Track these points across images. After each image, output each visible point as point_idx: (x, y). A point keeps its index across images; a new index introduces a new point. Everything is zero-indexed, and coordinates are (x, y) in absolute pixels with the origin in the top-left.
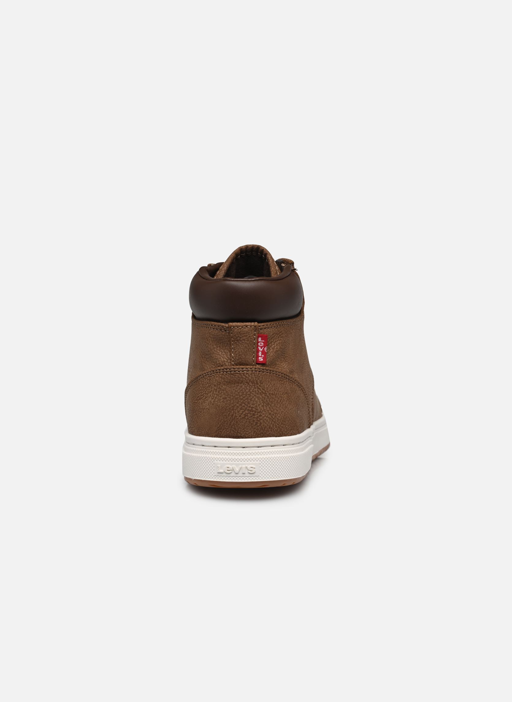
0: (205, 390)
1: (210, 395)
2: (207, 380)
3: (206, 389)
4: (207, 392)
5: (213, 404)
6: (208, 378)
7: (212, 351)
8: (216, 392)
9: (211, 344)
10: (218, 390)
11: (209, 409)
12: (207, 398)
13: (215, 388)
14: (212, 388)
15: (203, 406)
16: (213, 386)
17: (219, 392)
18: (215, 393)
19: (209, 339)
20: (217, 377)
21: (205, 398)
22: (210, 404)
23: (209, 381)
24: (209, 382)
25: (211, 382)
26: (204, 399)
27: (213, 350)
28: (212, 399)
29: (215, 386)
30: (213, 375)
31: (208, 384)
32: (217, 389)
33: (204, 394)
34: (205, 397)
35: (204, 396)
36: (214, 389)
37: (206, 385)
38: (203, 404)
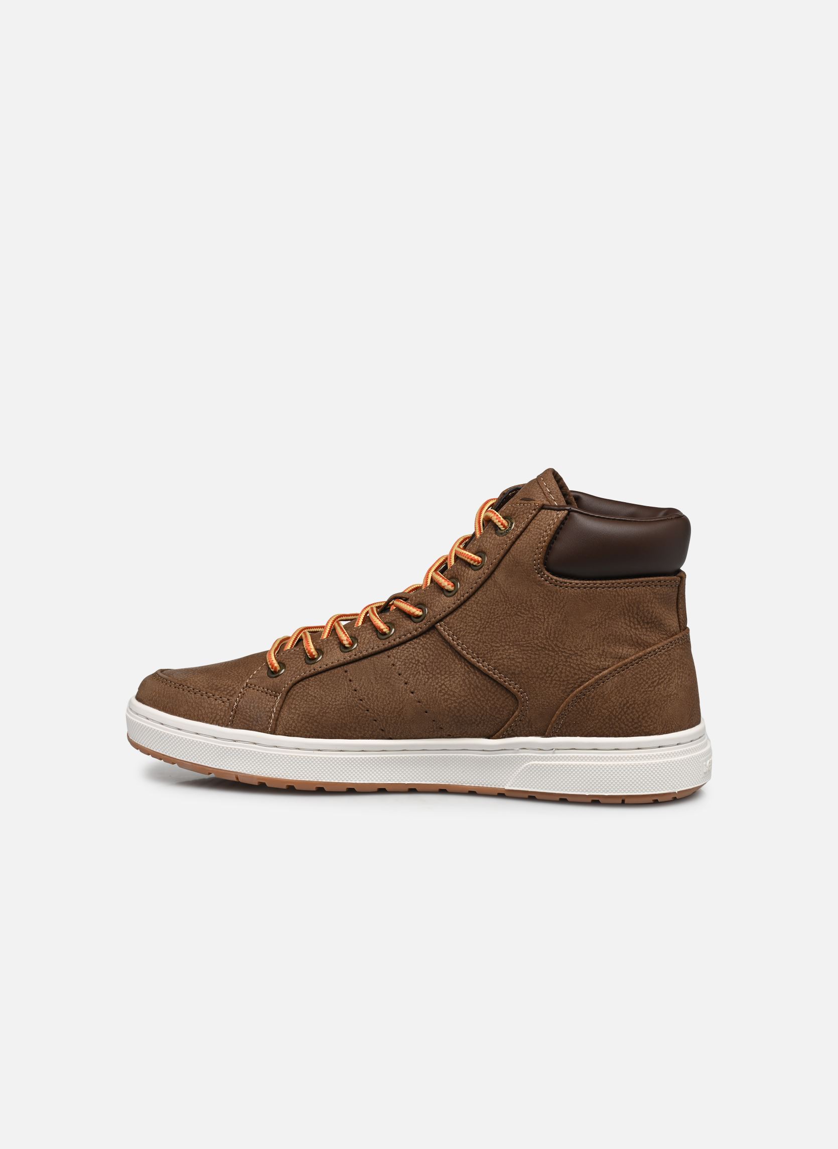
0: (666, 670)
1: (675, 676)
2: (664, 656)
3: (666, 668)
4: (669, 673)
5: (681, 686)
6: (666, 653)
7: (662, 616)
8: (680, 669)
9: (658, 608)
10: (682, 666)
11: (677, 695)
12: (671, 679)
13: (679, 664)
14: (674, 664)
15: (668, 692)
16: (675, 662)
17: (683, 669)
18: (679, 671)
19: (654, 601)
20: (677, 649)
21: (669, 681)
22: (677, 687)
23: (669, 656)
24: (669, 659)
25: (672, 657)
26: (667, 683)
27: (664, 615)
28: (679, 679)
29: (677, 661)
30: (672, 648)
31: (668, 662)
32: (680, 666)
33: (664, 676)
34: (667, 680)
35: (665, 679)
36: (678, 666)
37: (665, 663)
38: (667, 689)
